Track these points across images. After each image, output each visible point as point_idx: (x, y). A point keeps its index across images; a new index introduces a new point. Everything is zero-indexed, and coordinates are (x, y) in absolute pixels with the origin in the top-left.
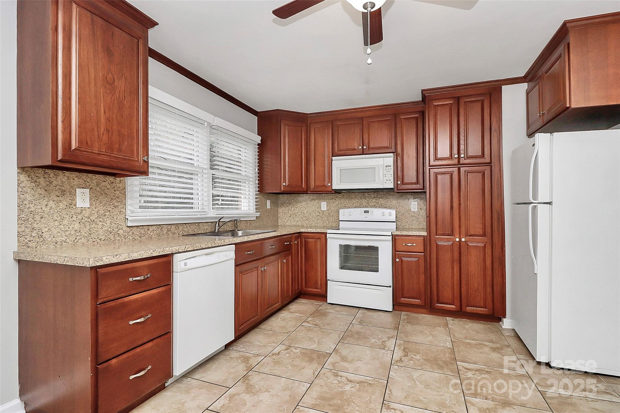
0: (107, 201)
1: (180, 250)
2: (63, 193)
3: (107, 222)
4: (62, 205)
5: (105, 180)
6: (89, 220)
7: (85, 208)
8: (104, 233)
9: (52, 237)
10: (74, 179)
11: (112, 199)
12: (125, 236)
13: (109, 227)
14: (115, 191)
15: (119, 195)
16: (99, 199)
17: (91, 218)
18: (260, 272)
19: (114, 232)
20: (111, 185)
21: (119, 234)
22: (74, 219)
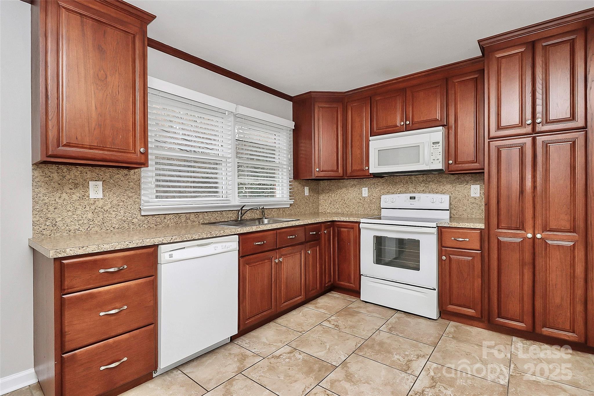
0: (121, 192)
2: (76, 186)
3: (120, 212)
4: (75, 197)
5: (119, 173)
6: (103, 210)
7: (98, 199)
8: (117, 222)
9: (66, 226)
10: (86, 173)
11: (126, 190)
12: (139, 225)
13: (123, 216)
14: (129, 182)
15: (133, 186)
16: (112, 190)
17: (104, 208)
19: (128, 220)
20: (125, 177)
21: (133, 223)
22: (88, 208)
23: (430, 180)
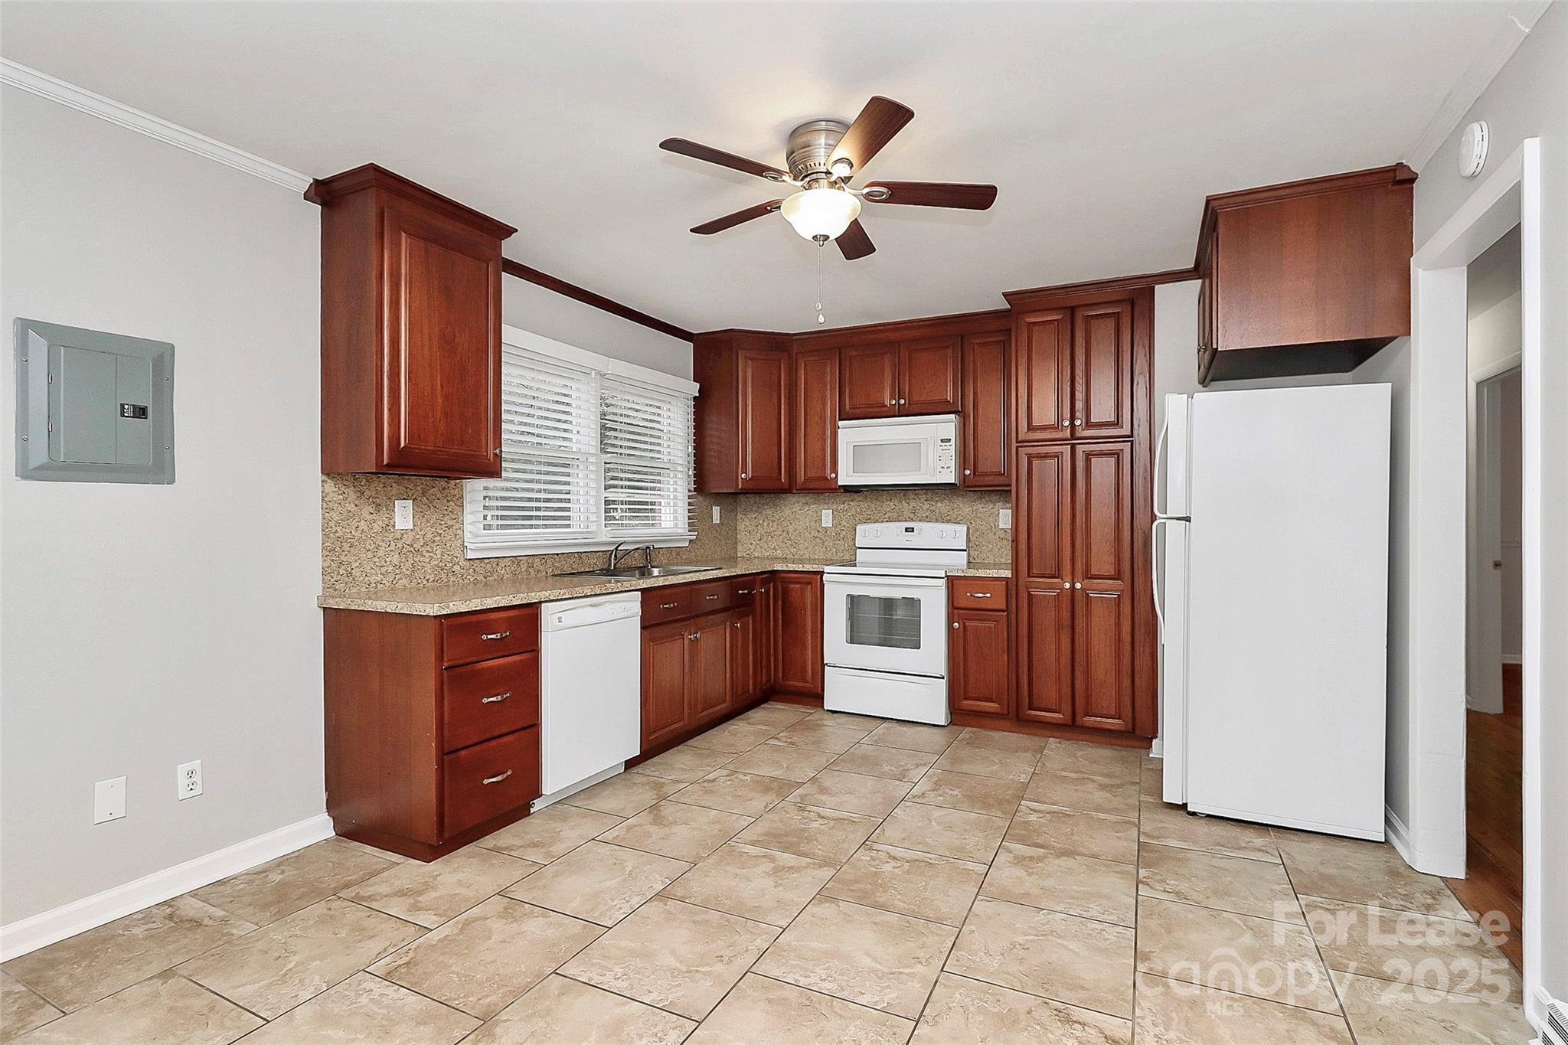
0: (437, 518)
1: (552, 598)
2: (378, 508)
3: (436, 552)
4: (376, 527)
5: (434, 486)
6: (413, 549)
7: (406, 530)
8: (432, 569)
9: (364, 575)
10: (391, 486)
11: (444, 515)
12: (463, 575)
13: (439, 560)
14: (448, 501)
15: (453, 507)
16: (425, 515)
17: (415, 546)
18: (686, 642)
19: (446, 567)
20: (442, 492)
21: (454, 571)
22: (392, 548)
23: (937, 499)
